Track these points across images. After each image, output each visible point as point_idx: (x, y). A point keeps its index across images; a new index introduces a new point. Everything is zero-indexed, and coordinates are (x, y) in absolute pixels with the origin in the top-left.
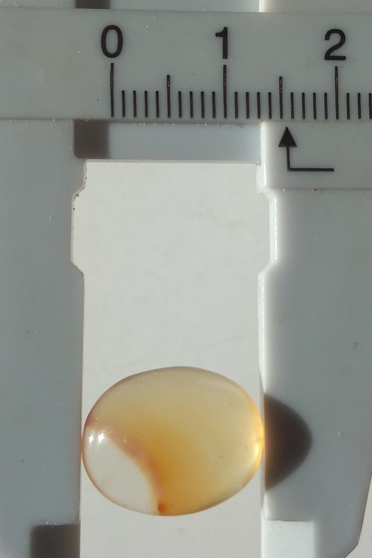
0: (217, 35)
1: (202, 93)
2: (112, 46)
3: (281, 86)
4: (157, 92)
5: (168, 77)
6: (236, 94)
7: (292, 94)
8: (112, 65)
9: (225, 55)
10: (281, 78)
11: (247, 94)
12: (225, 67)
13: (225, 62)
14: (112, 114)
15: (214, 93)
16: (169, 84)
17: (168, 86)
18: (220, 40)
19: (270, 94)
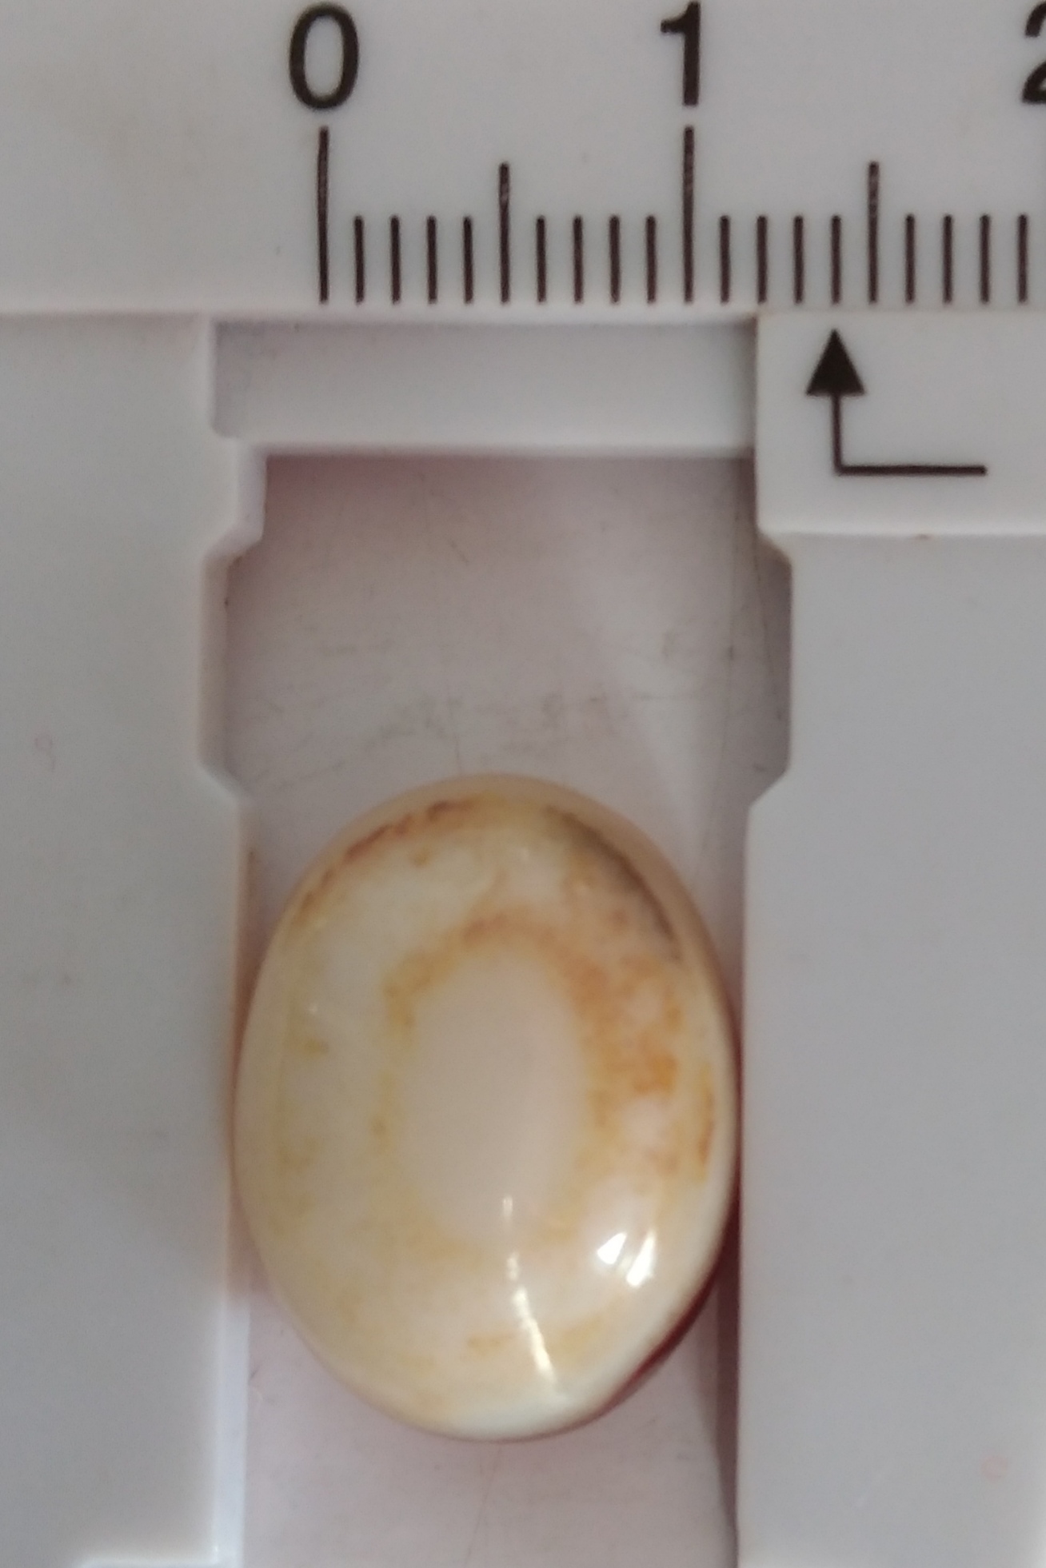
0: (668, 27)
1: (614, 224)
2: (323, 72)
3: (873, 193)
4: (468, 225)
5: (504, 171)
6: (725, 223)
7: (910, 221)
8: (324, 136)
9: (691, 93)
10: (874, 169)
11: (762, 223)
12: (689, 134)
13: (690, 116)
14: (324, 294)
15: (651, 223)
16: (507, 191)
17: (504, 198)
18: (675, 45)
19: (836, 223)
